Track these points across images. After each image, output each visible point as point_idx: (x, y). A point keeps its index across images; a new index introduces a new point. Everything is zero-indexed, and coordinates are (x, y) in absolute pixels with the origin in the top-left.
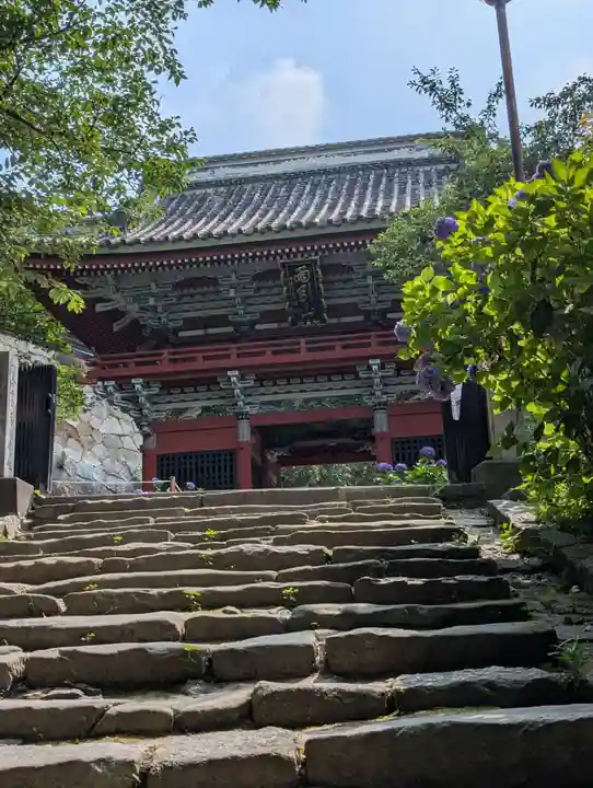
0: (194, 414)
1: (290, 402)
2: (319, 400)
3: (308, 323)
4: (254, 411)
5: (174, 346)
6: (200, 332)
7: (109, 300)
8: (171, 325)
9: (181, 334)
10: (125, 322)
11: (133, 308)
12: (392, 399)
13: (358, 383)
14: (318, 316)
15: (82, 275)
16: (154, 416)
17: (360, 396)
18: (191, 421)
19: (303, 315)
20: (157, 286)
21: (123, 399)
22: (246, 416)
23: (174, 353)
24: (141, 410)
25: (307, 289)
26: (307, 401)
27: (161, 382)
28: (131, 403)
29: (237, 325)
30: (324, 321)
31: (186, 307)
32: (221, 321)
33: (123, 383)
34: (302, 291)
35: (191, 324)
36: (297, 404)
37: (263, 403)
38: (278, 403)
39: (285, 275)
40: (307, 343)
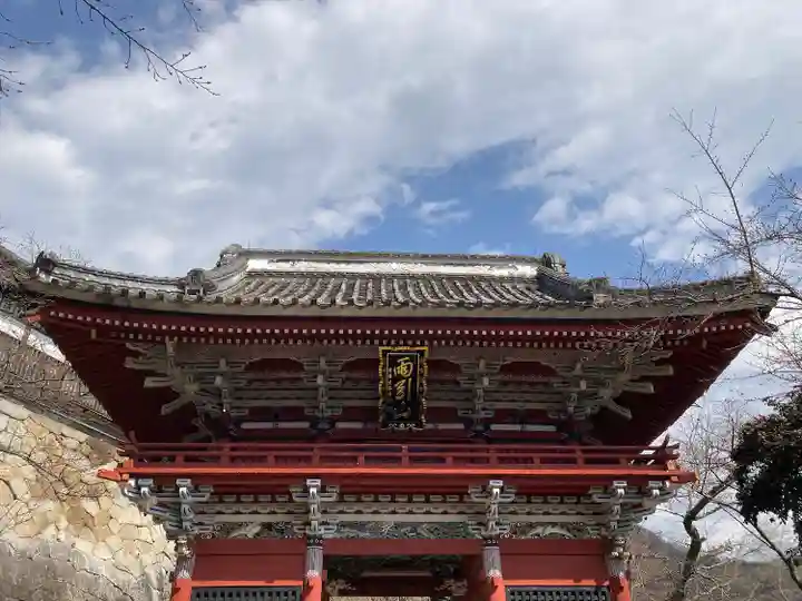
0: (251, 531)
1: (378, 526)
2: (415, 526)
3: (402, 425)
4: (330, 535)
5: (234, 440)
6: (269, 425)
7: (165, 375)
8: (234, 414)
9: (245, 426)
10: (176, 404)
11: (192, 388)
12: (506, 533)
13: (461, 507)
14: (414, 418)
15: (136, 339)
16: (197, 530)
17: (465, 525)
18: (244, 541)
19: (397, 416)
20: (227, 363)
21: (160, 504)
22: (318, 540)
23: (233, 449)
24: (181, 521)
25: (406, 384)
26: (397, 526)
27: (214, 486)
28: (168, 511)
29: (314, 421)
30: (420, 424)
31: (254, 394)
32: (295, 413)
33: (163, 484)
34: (400, 387)
35: (258, 414)
36: (386, 529)
37: (343, 525)
38: (361, 526)
39: (384, 367)
40: (410, 450)
